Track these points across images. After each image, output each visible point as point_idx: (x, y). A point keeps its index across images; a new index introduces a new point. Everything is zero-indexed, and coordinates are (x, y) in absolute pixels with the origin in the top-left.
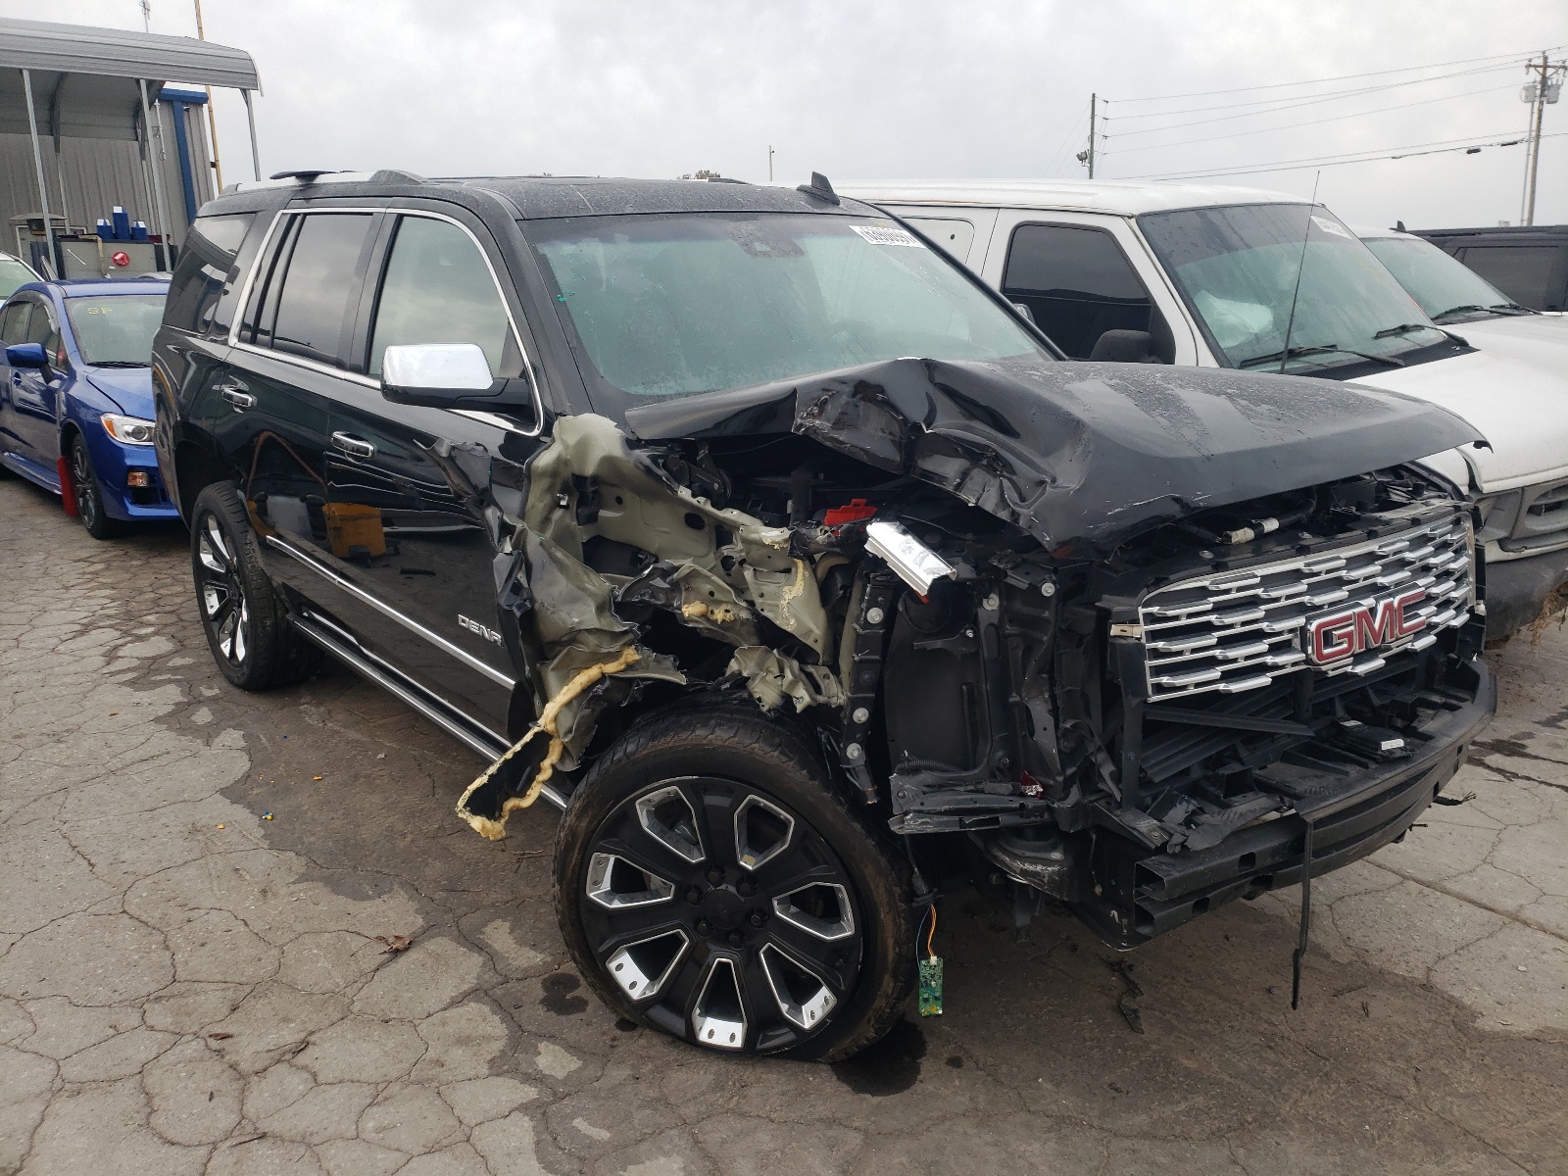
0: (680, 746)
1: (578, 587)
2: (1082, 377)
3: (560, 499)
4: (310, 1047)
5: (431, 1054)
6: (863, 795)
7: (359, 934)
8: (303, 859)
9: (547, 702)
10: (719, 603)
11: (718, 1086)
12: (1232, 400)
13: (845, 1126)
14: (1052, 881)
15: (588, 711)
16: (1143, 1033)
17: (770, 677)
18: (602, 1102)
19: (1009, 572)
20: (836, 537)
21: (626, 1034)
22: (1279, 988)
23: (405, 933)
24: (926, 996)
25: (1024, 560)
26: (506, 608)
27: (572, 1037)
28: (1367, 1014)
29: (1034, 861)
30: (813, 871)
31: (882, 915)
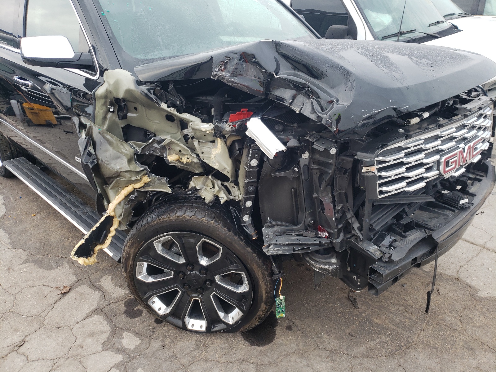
0: (171, 220)
1: (119, 152)
2: (345, 48)
3: (110, 108)
4: (26, 343)
5: (78, 342)
6: (251, 236)
7: (48, 286)
8: (26, 252)
9: (110, 203)
10: (184, 155)
11: (197, 348)
12: (410, 58)
13: (249, 362)
14: (332, 271)
15: (128, 206)
16: (359, 309)
17: (208, 188)
18: (149, 359)
19: (315, 143)
20: (235, 128)
21: (159, 325)
22: (406, 284)
23: (68, 284)
24: (279, 311)
25: (321, 137)
26: (85, 164)
27: (136, 329)
28: (439, 293)
29: (325, 264)
30: (231, 267)
31: (260, 283)
